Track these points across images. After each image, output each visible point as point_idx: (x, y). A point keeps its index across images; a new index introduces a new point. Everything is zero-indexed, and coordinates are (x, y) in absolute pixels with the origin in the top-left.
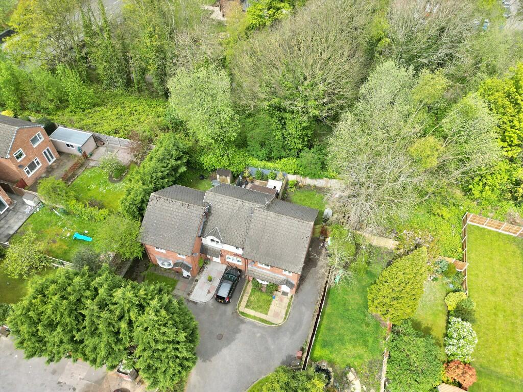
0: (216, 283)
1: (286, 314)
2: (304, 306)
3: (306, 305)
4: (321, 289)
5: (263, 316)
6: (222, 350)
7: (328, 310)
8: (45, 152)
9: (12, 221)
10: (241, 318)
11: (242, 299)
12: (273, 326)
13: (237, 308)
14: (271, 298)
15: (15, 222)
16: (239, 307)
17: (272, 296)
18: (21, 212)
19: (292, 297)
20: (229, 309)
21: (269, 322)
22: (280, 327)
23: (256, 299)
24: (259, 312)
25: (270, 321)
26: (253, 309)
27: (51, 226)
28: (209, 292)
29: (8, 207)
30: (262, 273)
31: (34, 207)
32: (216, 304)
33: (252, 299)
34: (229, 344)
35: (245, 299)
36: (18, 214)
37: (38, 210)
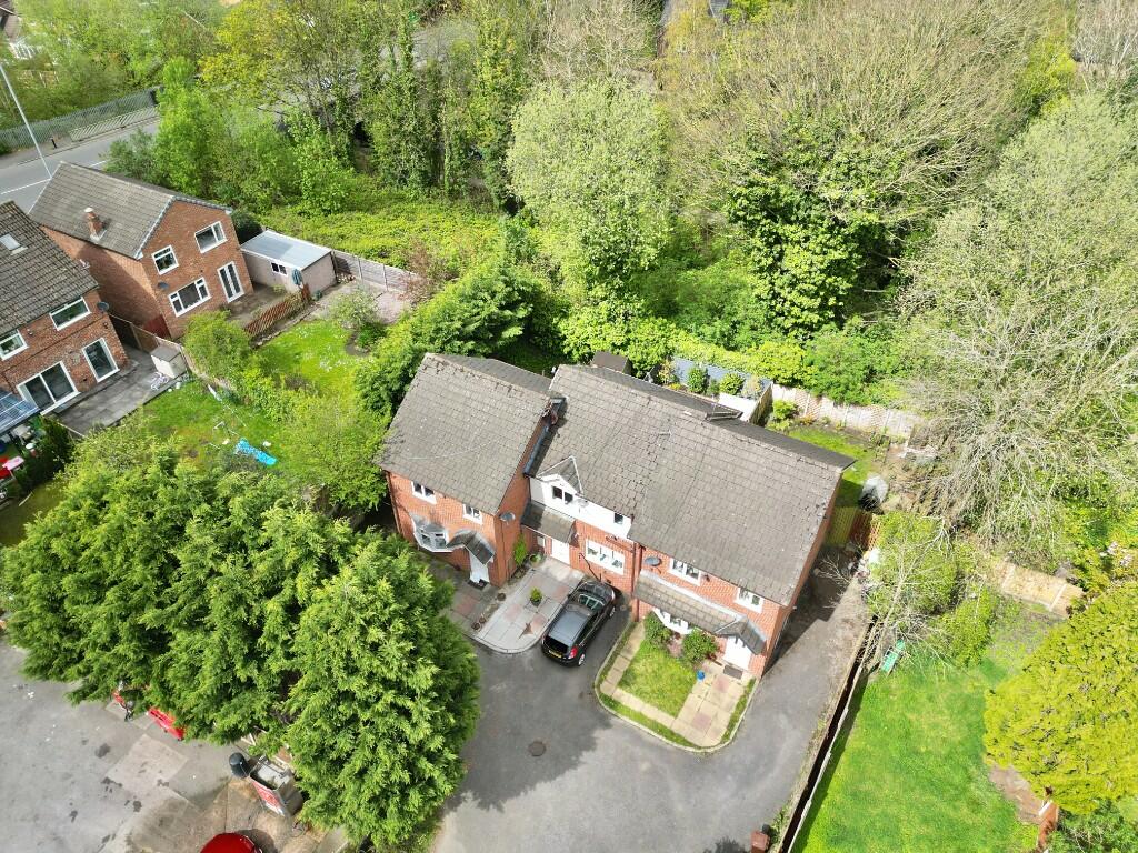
0: (550, 611)
1: (731, 726)
2: (786, 713)
3: (790, 711)
4: (838, 678)
5: (664, 719)
6: (538, 785)
7: (854, 741)
8: (223, 272)
9: (115, 400)
10: (602, 711)
11: (612, 662)
12: (691, 749)
13: (596, 683)
14: (690, 675)
15: (122, 402)
16: (601, 681)
17: (696, 671)
18: (140, 386)
19: (752, 683)
20: (573, 682)
21: (679, 736)
22: (707, 757)
23: (650, 670)
24: (655, 705)
25: (683, 734)
26: (640, 693)
27: (196, 422)
28: (527, 630)
29: (117, 370)
30: (678, 596)
31: (171, 380)
32: (542, 663)
33: (639, 668)
34: (559, 772)
35: (621, 664)
36: (133, 388)
37: (178, 386)
